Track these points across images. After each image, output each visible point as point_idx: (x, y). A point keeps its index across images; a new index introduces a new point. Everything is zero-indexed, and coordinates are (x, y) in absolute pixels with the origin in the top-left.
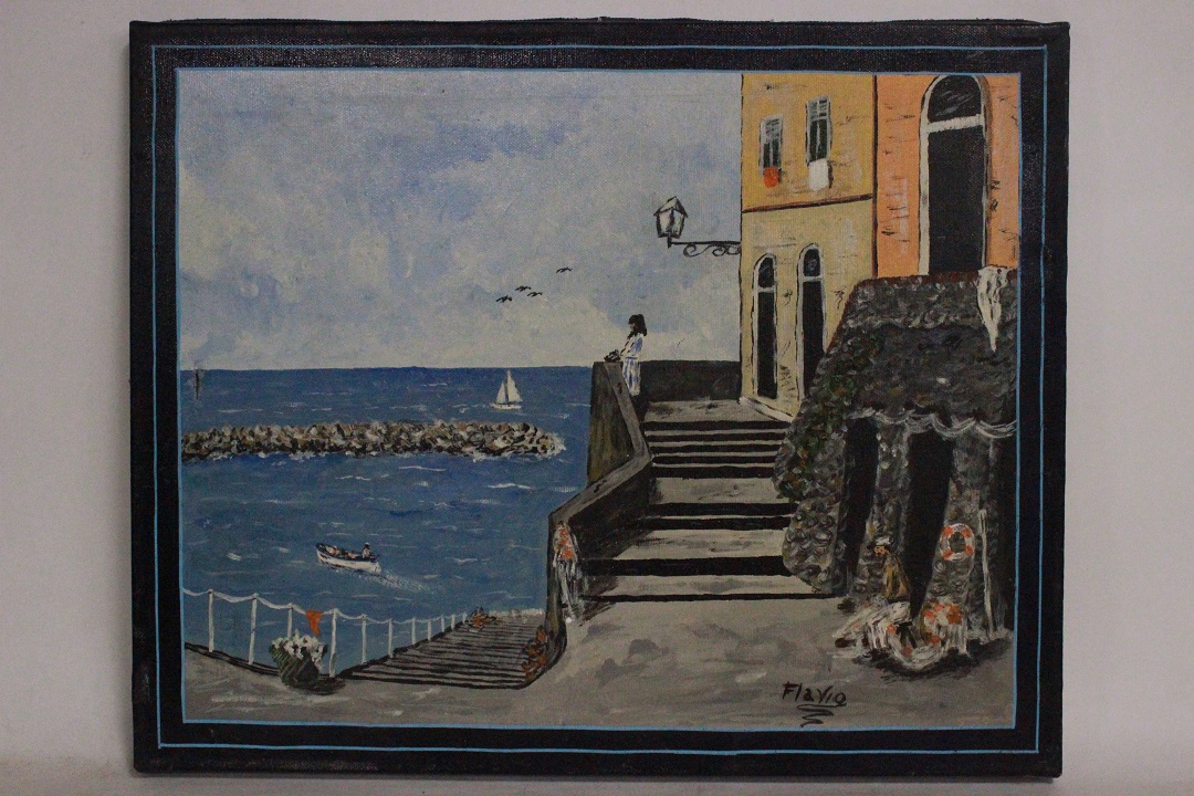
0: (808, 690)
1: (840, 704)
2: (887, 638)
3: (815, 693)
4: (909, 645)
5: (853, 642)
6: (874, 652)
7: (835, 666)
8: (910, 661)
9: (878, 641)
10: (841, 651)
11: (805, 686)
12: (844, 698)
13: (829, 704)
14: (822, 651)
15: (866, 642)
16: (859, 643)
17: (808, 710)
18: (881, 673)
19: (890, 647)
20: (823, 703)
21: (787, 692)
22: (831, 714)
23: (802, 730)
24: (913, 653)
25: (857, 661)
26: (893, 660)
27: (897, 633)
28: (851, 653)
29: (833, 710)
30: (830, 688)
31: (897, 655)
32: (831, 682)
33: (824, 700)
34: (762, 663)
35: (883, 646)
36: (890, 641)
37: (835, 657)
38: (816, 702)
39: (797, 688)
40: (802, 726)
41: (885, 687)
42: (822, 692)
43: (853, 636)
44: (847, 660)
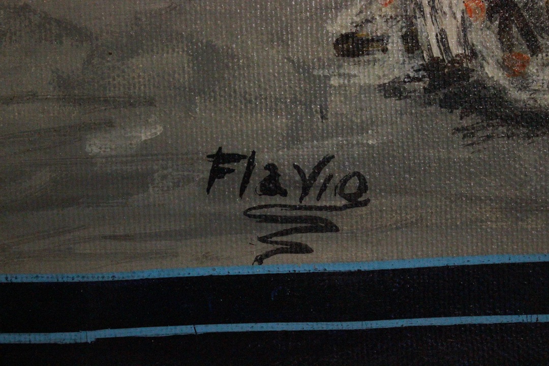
0: (271, 167)
1: (355, 201)
2: (464, 28)
3: (288, 175)
4: (522, 47)
5: (380, 41)
6: (433, 68)
7: (335, 103)
8: (524, 88)
9: (442, 39)
10: (350, 67)
11: (264, 158)
12: (363, 187)
13: (323, 203)
14: (302, 68)
15: (412, 42)
16: (395, 45)
17: (273, 219)
18: (455, 118)
19: (474, 54)
20: (309, 201)
21: (217, 173)
22: (331, 228)
23: (259, 270)
24: (532, 69)
25: (393, 90)
26: (481, 84)
27: (490, 17)
28: (377, 70)
29: (335, 218)
30: (327, 160)
31: (492, 72)
32: (329, 146)
33: (313, 192)
34: (151, 102)
35: (456, 50)
36: (474, 37)
37: (334, 81)
38: (292, 199)
39: (244, 164)
40: (260, 260)
41: (465, 154)
42: (307, 172)
43: (378, 28)
44: (365, 89)
